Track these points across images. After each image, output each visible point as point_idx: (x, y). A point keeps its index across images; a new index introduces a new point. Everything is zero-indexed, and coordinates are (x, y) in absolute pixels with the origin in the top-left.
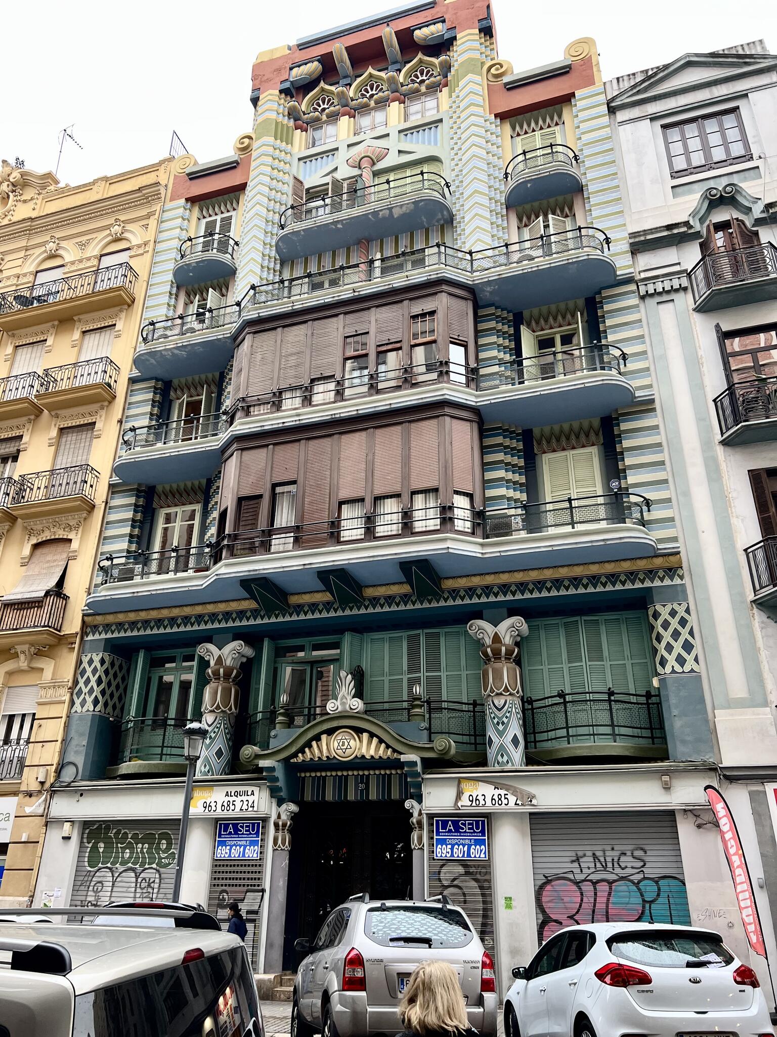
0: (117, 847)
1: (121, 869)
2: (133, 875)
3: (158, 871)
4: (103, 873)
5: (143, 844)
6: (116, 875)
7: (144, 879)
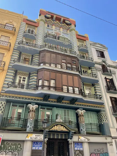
0: (7, 146)
1: (8, 151)
2: (11, 153)
3: (18, 152)
4: (3, 152)
5: (14, 146)
6: (7, 153)
7: (14, 154)
